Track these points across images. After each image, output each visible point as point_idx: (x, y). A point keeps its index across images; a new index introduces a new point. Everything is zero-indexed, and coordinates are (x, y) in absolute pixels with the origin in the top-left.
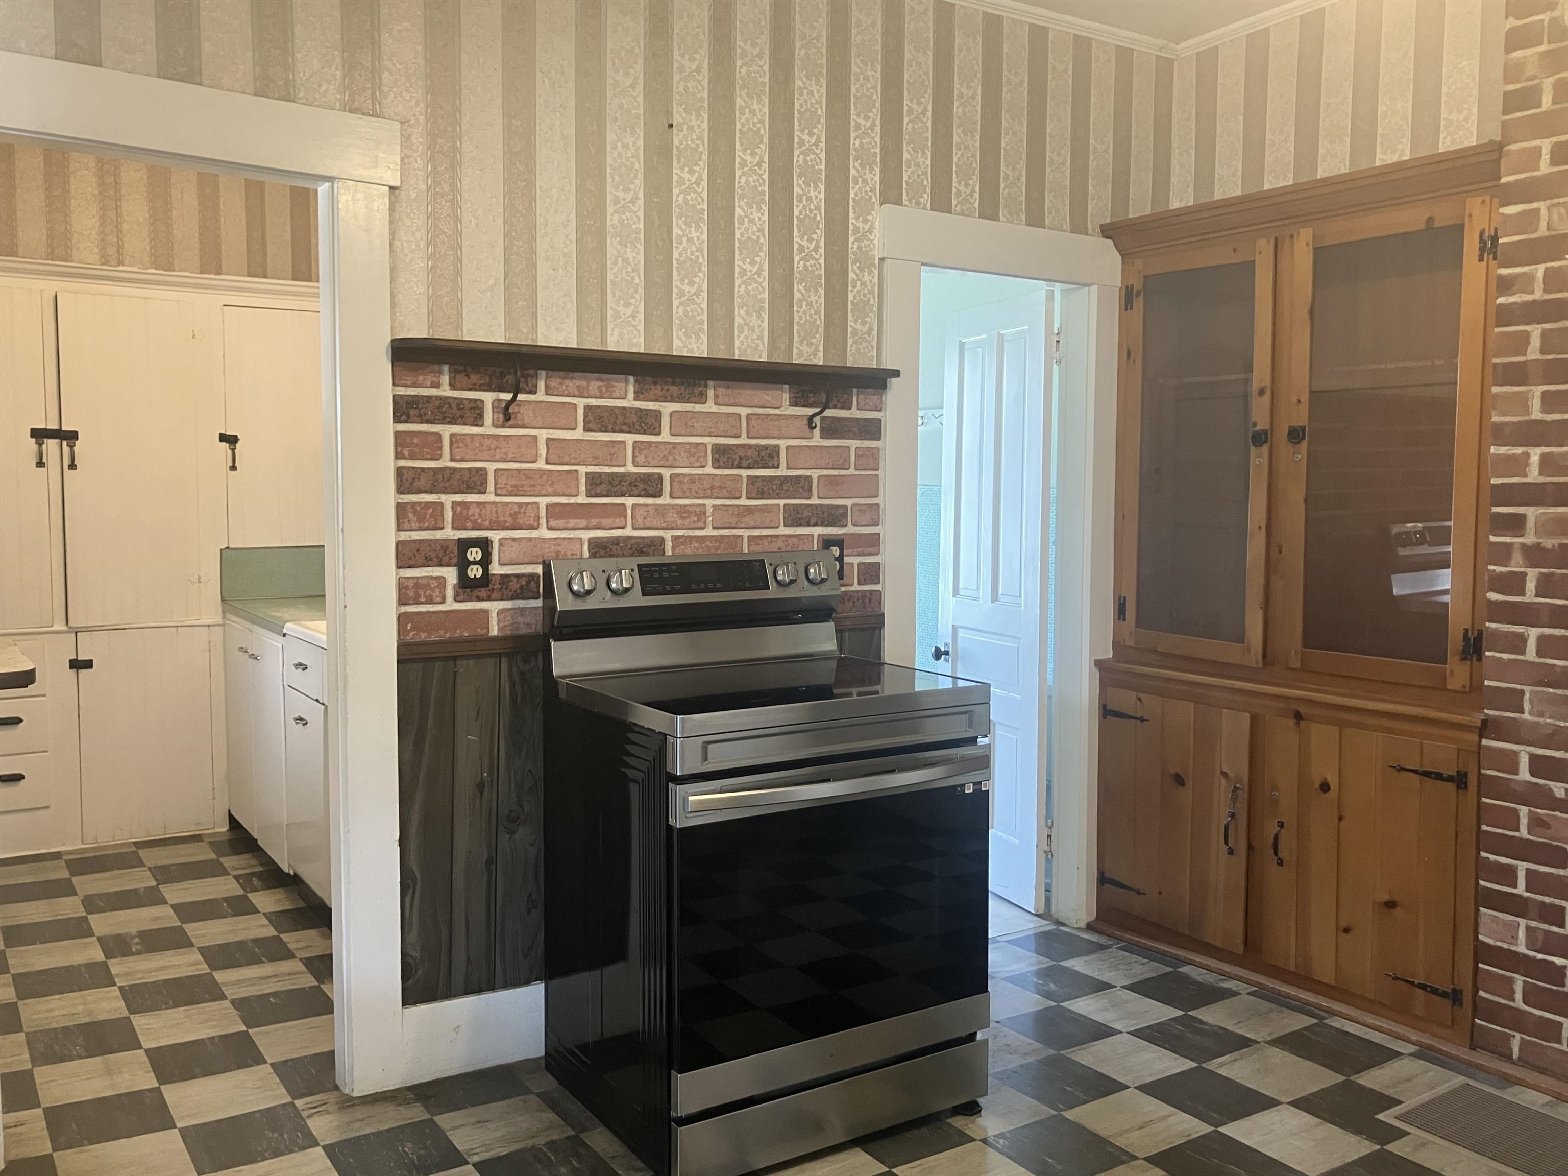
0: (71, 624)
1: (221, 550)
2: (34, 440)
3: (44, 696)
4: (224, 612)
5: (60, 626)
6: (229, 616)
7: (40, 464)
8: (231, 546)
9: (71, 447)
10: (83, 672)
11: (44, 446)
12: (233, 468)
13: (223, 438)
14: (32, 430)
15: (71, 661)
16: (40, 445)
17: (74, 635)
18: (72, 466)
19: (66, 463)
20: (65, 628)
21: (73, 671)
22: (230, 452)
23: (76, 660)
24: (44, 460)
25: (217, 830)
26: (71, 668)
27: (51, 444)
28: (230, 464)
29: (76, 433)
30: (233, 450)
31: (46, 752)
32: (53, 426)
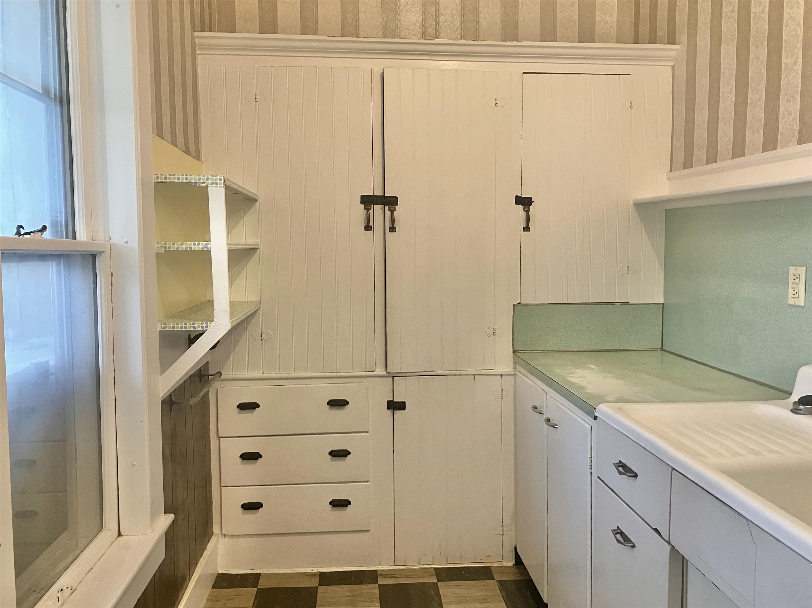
0: (389, 370)
1: (514, 305)
2: (363, 206)
3: (367, 432)
4: (515, 363)
5: (380, 371)
6: (519, 368)
7: (368, 227)
8: (523, 302)
9: (392, 211)
10: (398, 413)
11: (371, 211)
12: (527, 229)
13: (520, 200)
14: (362, 197)
15: (388, 402)
16: (368, 210)
17: (391, 379)
18: (393, 229)
19: (388, 226)
20: (384, 373)
21: (390, 412)
22: (524, 214)
23: (392, 401)
24: (371, 224)
25: (505, 564)
26: (388, 408)
27: (377, 209)
28: (524, 225)
29: (396, 198)
30: (527, 212)
31: (368, 482)
32: (378, 193)
